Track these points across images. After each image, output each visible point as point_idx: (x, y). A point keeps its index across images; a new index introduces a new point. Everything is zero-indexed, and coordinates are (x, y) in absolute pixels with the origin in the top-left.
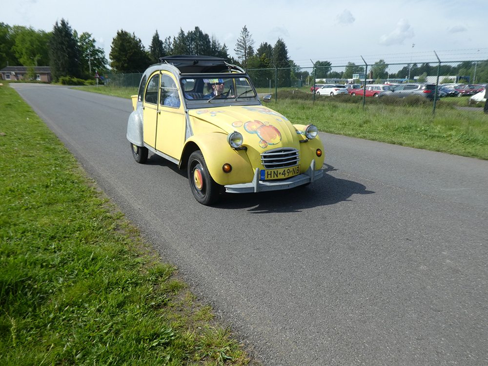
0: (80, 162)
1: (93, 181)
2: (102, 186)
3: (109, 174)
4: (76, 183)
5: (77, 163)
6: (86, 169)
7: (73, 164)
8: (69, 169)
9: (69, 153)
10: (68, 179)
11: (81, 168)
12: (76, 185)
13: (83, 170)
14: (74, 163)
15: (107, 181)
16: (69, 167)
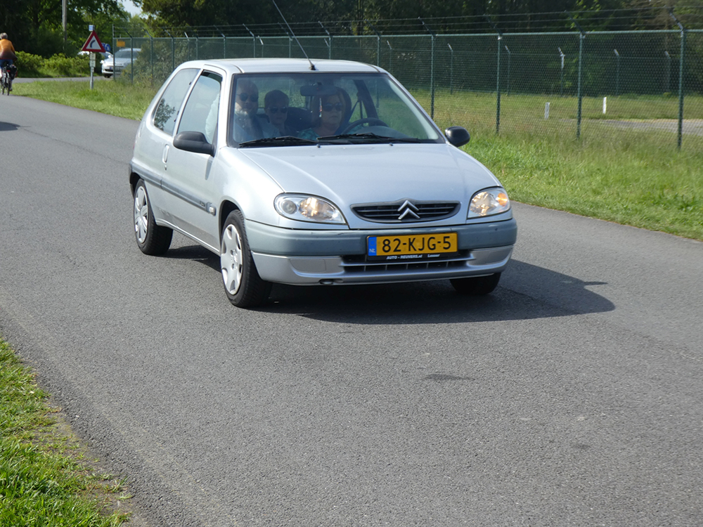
0: (58, 400)
1: (116, 484)
2: (148, 510)
3: (170, 458)
4: (56, 492)
5: (47, 406)
6: (84, 434)
7: (32, 410)
8: (19, 430)
9: (14, 362)
10: (25, 476)
11: (63, 427)
12: (57, 503)
13: (73, 437)
14: (37, 404)
15: (168, 491)
16: (19, 421)
